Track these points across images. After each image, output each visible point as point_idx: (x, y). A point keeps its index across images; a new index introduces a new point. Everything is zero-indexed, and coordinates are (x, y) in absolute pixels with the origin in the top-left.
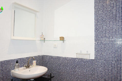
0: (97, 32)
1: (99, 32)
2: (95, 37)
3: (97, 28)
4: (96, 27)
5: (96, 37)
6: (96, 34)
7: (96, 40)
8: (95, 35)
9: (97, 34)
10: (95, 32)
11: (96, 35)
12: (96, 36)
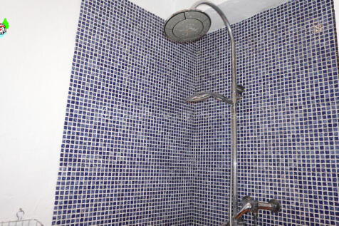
0: (74, 129)
1: (78, 130)
2: (63, 146)
3: (74, 113)
4: (72, 111)
5: (67, 146)
6: (69, 137)
7: (66, 160)
8: (64, 142)
9: (73, 138)
10: (65, 128)
11: (68, 142)
12: (66, 144)
